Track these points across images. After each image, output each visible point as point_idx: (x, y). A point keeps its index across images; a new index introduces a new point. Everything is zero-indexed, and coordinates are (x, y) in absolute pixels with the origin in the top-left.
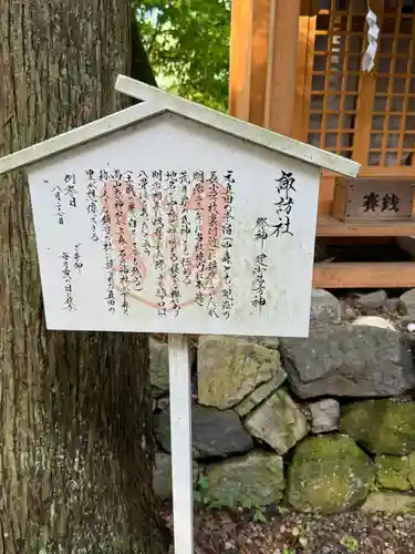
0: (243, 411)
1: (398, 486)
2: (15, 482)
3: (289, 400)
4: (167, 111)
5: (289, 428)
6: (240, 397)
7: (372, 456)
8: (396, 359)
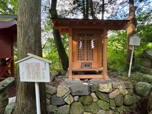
0: (64, 98)
1: (89, 111)
2: (20, 105)
3: (71, 96)
4: (32, 57)
5: (70, 100)
6: (63, 95)
7: (84, 105)
8: (87, 89)
